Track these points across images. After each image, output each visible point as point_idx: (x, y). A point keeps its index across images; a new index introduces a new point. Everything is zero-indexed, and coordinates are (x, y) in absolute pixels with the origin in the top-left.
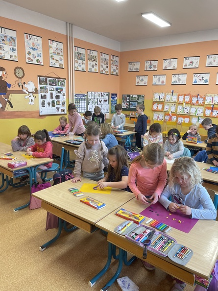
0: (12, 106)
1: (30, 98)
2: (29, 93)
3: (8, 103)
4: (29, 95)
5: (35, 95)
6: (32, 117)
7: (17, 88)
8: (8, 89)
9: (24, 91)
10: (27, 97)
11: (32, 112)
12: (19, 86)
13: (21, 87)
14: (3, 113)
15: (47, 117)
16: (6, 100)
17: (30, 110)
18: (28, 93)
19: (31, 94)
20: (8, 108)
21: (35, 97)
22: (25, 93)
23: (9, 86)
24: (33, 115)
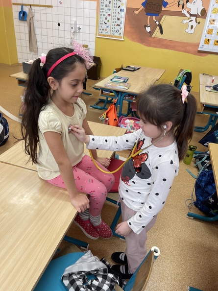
0: (162, 32)
1: (190, 24)
2: (191, 15)
3: (158, 28)
4: (189, 18)
5: (198, 20)
6: (186, 52)
7: (175, 8)
8: (163, 8)
9: (185, 12)
10: (185, 22)
11: (187, 43)
12: (179, 6)
13: (181, 6)
14: (150, 39)
15: (210, 56)
16: (157, 23)
17: (185, 41)
18: (188, 16)
19: (193, 18)
20: (157, 34)
21: (199, 23)
22: (184, 15)
23: (166, 4)
24: (188, 48)
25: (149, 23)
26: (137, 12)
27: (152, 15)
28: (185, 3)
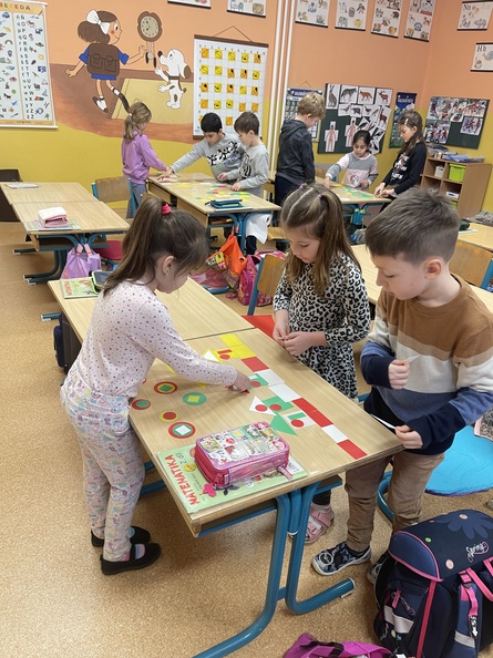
0: (128, 109)
1: (172, 92)
2: (170, 78)
6: (175, 140)
7: (142, 66)
9: (159, 72)
10: (164, 89)
12: (147, 60)
13: (151, 62)
16: (117, 92)
17: (170, 121)
19: (175, 82)
20: (119, 112)
23: (125, 58)
24: (177, 133)
25: (100, 93)
26: (73, 73)
27: (103, 78)
28: (157, 57)
